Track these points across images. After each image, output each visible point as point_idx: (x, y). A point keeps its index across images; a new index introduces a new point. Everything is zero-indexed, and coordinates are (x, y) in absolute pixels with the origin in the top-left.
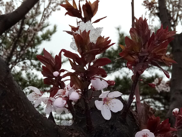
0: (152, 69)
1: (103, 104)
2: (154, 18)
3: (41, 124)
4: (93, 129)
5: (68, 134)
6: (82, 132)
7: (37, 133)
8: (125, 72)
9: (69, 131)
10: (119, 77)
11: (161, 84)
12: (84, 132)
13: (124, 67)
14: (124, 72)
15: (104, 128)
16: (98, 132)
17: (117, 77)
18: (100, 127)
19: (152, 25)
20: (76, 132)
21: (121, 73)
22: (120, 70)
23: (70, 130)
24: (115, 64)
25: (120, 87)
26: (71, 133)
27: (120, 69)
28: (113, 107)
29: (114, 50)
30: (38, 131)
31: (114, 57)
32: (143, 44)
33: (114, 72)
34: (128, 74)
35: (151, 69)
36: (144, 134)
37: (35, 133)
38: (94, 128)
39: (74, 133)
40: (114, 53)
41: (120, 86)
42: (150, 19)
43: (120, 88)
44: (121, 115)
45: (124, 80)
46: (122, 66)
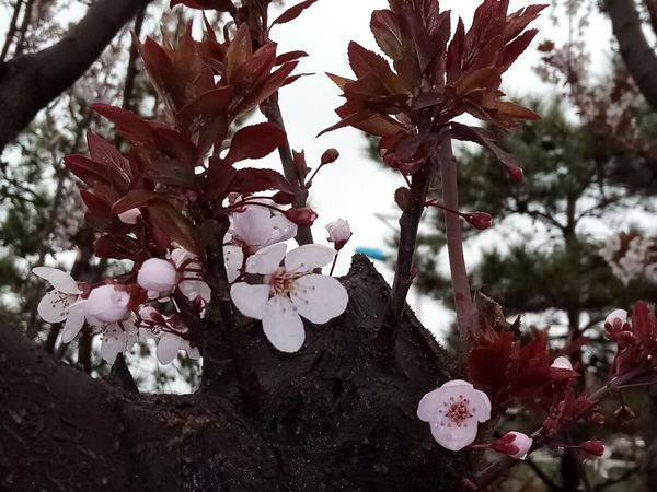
0: (618, 209)
1: (271, 296)
2: (588, 15)
3: (44, 388)
4: (262, 397)
5: (163, 423)
6: (225, 412)
7: (24, 418)
8: (519, 231)
9: (172, 411)
10: (495, 250)
11: (630, 254)
12: (234, 414)
13: (513, 212)
14: (513, 230)
15: (306, 391)
16: (282, 405)
17: (489, 250)
18: (290, 387)
19: (580, 39)
20: (201, 413)
21: (505, 236)
22: (498, 226)
23: (178, 407)
24: (477, 204)
25: (504, 285)
26: (180, 417)
27: (500, 222)
28: (307, 302)
29: (469, 154)
30: (28, 411)
31: (473, 179)
32: (423, 67)
33: (477, 234)
34: (528, 237)
35: (612, 210)
36: (452, 399)
37: (14, 421)
38: (267, 393)
39: (191, 417)
40: (469, 165)
41: (505, 281)
42: (571, 20)
43: (504, 290)
44: (373, 341)
45: (514, 260)
46: (503, 210)
